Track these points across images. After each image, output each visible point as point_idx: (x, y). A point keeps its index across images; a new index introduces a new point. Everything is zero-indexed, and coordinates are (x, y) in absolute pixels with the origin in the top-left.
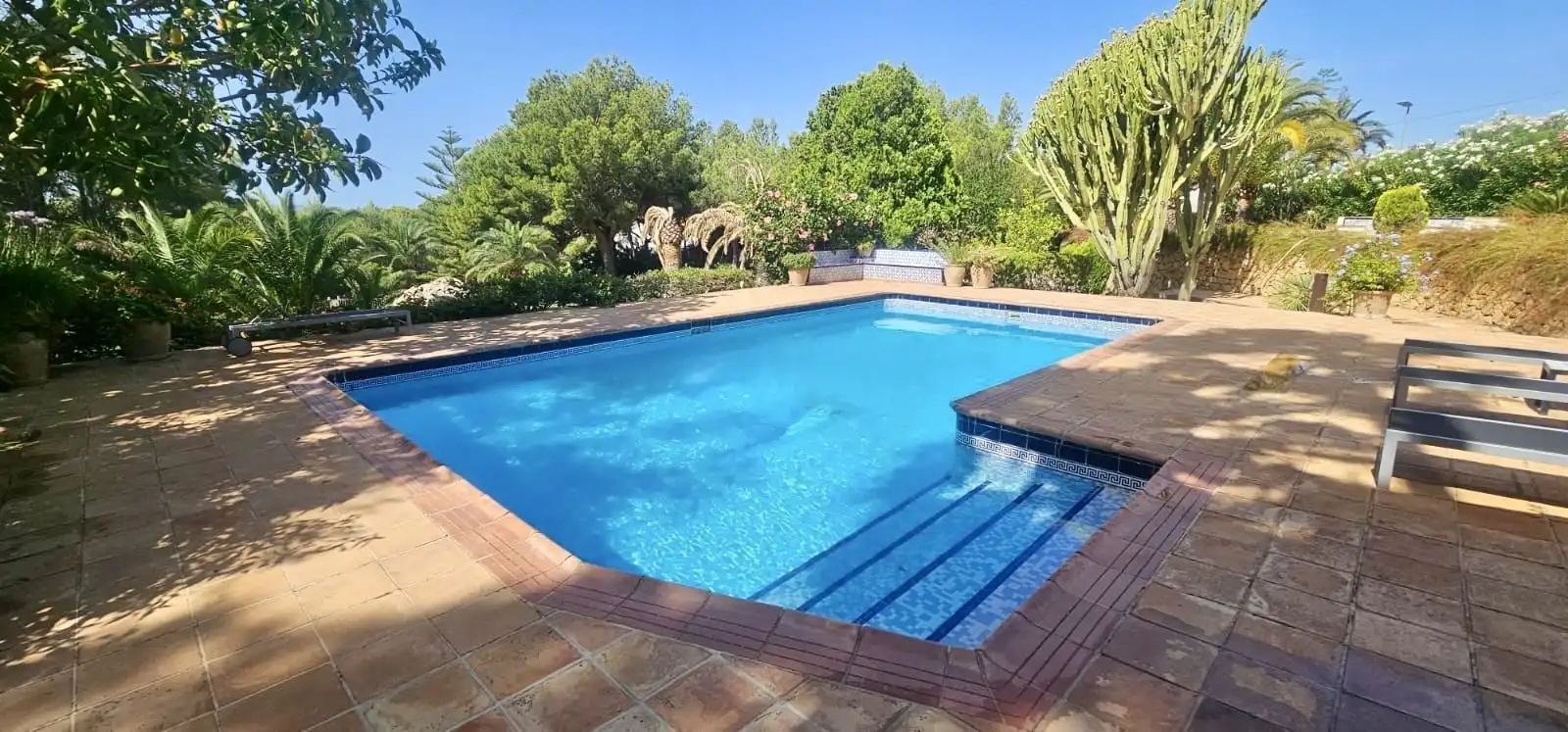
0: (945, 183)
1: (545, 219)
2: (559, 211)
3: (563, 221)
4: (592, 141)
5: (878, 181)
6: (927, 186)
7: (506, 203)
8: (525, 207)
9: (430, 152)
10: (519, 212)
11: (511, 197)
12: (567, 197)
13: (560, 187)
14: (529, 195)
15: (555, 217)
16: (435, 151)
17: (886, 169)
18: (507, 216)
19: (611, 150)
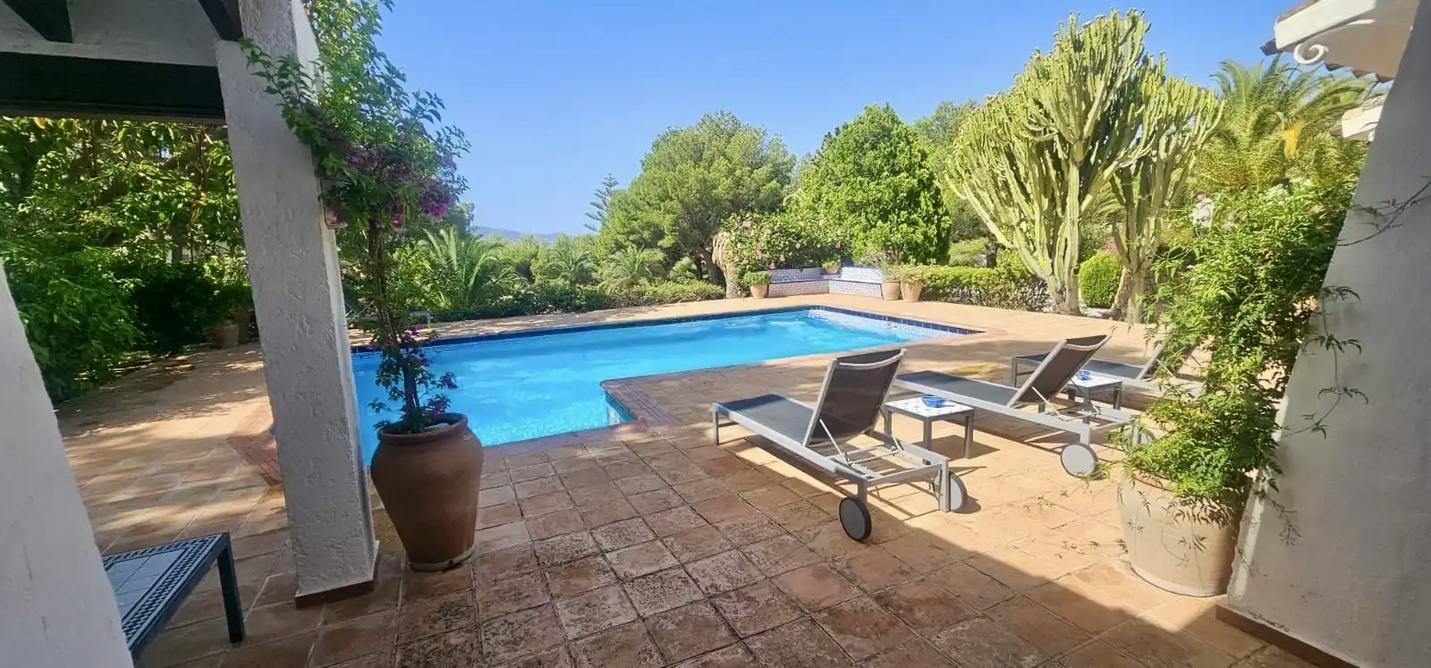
0: (920, 206)
1: (660, 243)
2: (670, 237)
3: (673, 244)
4: (692, 181)
5: (854, 208)
6: (900, 210)
7: (632, 232)
8: (646, 234)
9: (596, 194)
10: (641, 238)
11: (637, 227)
12: (675, 225)
13: (669, 217)
14: (649, 225)
15: (667, 242)
16: (599, 194)
17: (859, 197)
18: (633, 242)
19: (707, 186)
